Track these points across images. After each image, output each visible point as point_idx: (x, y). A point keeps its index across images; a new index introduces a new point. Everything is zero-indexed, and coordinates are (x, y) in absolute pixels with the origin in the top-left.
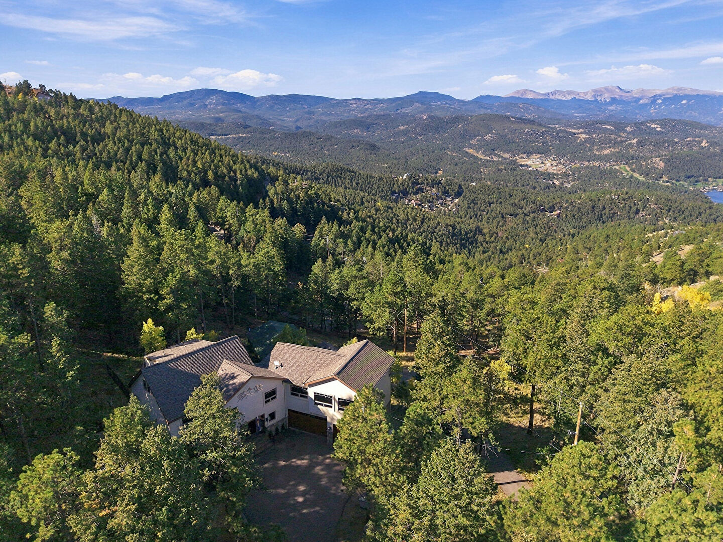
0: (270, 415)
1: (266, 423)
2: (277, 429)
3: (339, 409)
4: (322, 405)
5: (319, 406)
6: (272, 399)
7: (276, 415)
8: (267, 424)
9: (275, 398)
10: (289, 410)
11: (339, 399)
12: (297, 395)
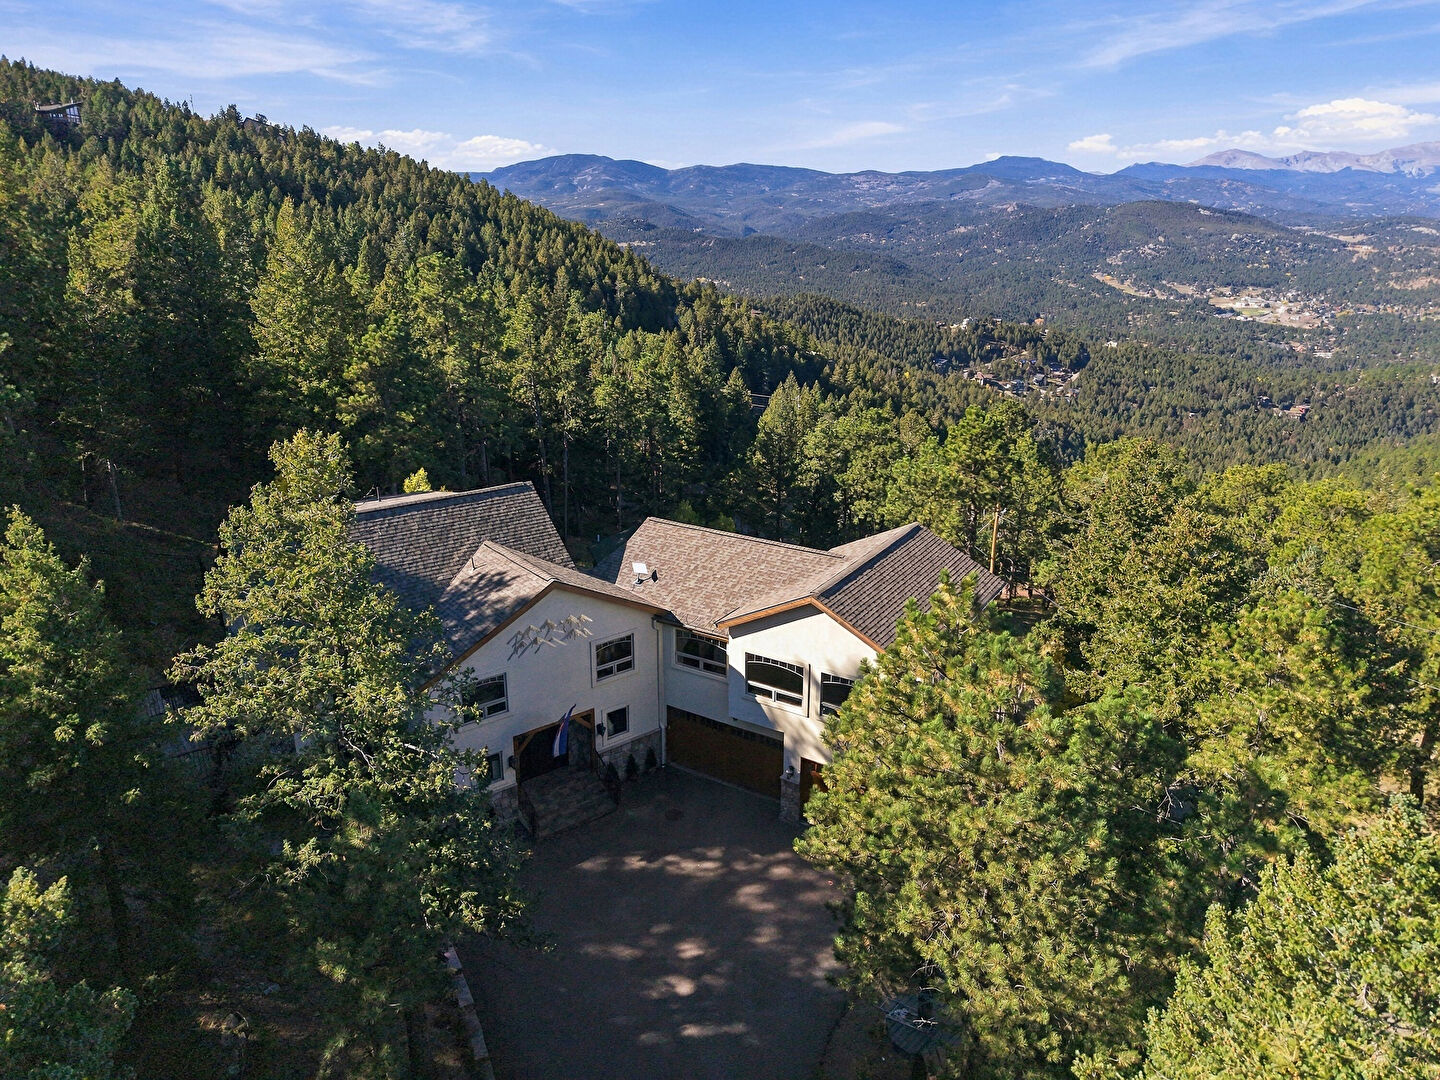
0: (610, 715)
1: (598, 739)
2: (631, 762)
3: (824, 710)
4: (768, 694)
5: (759, 698)
6: (621, 668)
7: (632, 720)
8: (603, 743)
9: (628, 665)
10: (669, 708)
11: (825, 676)
12: (695, 664)
